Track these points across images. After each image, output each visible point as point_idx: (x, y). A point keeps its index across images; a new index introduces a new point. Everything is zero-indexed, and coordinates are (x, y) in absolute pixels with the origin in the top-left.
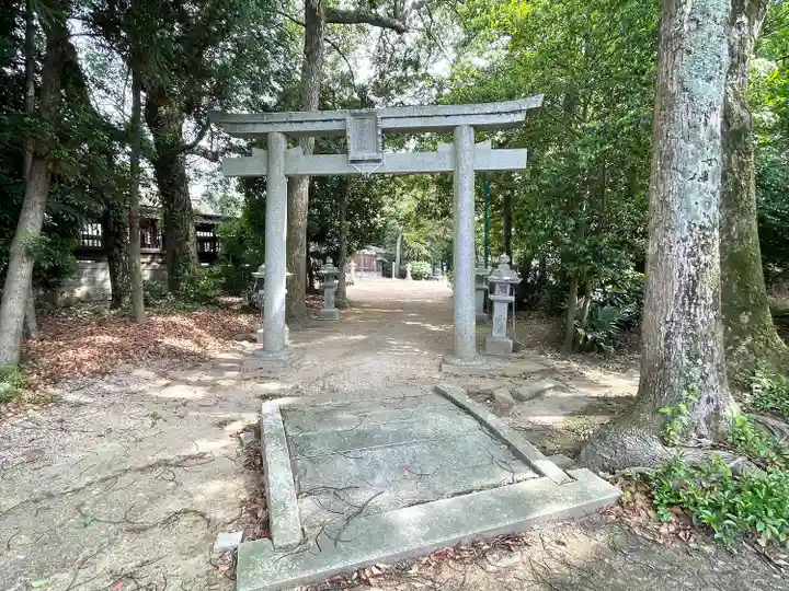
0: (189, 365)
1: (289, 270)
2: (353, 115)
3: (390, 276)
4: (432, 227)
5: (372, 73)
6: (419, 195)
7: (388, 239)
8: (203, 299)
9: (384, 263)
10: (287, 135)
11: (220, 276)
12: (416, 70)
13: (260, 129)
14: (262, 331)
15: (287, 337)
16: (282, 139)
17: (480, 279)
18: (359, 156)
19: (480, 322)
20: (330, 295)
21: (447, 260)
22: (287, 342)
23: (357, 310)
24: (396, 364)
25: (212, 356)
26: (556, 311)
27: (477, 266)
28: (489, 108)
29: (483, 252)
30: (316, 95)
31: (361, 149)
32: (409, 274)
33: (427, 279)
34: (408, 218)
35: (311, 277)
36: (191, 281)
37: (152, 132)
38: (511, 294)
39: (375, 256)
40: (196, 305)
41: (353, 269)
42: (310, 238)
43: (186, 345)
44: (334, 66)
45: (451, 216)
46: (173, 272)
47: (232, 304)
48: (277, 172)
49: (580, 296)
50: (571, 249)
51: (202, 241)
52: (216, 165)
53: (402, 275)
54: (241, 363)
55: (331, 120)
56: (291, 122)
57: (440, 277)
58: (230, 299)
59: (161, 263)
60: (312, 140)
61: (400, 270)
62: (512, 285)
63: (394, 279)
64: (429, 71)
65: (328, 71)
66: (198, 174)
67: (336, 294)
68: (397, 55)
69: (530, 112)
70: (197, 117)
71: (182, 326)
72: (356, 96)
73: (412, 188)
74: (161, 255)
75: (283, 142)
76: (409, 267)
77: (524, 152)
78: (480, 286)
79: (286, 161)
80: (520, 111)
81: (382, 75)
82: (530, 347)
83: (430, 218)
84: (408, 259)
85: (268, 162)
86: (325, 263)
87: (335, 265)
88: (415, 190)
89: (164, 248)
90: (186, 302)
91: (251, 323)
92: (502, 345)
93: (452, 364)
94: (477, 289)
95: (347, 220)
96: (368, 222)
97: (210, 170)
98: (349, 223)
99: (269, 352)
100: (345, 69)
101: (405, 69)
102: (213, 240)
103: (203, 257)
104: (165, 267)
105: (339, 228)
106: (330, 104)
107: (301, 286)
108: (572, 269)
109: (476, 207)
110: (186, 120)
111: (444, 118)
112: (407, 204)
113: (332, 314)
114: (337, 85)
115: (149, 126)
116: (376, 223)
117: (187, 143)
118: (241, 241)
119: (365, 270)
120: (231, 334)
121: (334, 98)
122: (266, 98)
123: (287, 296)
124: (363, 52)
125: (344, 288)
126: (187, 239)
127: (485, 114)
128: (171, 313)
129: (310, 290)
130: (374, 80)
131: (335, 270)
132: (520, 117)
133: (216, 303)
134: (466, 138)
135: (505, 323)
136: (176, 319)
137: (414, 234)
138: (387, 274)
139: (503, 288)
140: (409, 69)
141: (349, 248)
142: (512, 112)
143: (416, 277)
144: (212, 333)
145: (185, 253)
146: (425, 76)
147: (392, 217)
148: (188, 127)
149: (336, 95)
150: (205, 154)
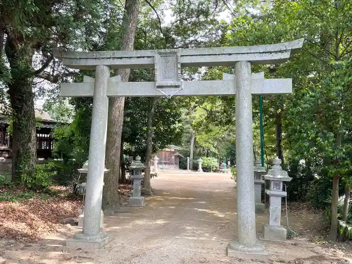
0: (22, 245)
1: (107, 167)
2: (160, 53)
3: (185, 168)
4: (219, 131)
5: (174, 19)
6: (208, 108)
7: (184, 139)
8: (37, 188)
9: (180, 158)
10: (110, 67)
11: (52, 170)
12: (207, 17)
13: (91, 63)
14: (82, 216)
15: (102, 221)
16: (106, 69)
17: (258, 175)
18: (164, 83)
19: (258, 211)
20: (137, 185)
21: (231, 157)
22: (102, 225)
23: (159, 198)
24: (190, 247)
25: (41, 237)
26: (321, 204)
27: (255, 164)
28: (262, 48)
29: (259, 151)
30: (132, 37)
31: (165, 78)
32: (200, 166)
33: (215, 171)
34: (199, 124)
35: (123, 169)
36: (29, 174)
37: (9, 61)
38: (284, 190)
39: (174, 153)
40: (32, 192)
41: (156, 162)
42: (124, 139)
43: (21, 227)
44: (146, 14)
45: (233, 123)
46: (16, 166)
47: (60, 192)
48: (102, 94)
49: (341, 194)
50: (332, 155)
51: (40, 140)
52: (56, 85)
53: (195, 168)
54: (64, 243)
55: (143, 57)
56: (114, 58)
57: (225, 169)
58: (58, 188)
59: (7, 158)
60: (128, 71)
61: (194, 164)
62: (284, 182)
63: (189, 171)
64: (216, 18)
65: (141, 18)
66: (42, 91)
67: (143, 184)
68: (192, 6)
69: (293, 51)
70: (44, 51)
71: (19, 211)
72: (162, 35)
73: (204, 102)
74: (7, 151)
75: (107, 72)
76: (201, 161)
77: (290, 80)
78: (258, 181)
79: (108, 86)
80: (286, 51)
81: (181, 21)
82: (301, 234)
83: (217, 125)
84: (200, 155)
85: (95, 87)
86: (134, 159)
87: (143, 161)
88: (206, 104)
89: (11, 146)
90: (24, 191)
91: (74, 209)
92: (278, 234)
93: (237, 250)
94: (256, 183)
95: (153, 126)
96: (169, 127)
97: (51, 88)
98: (155, 128)
99: (88, 235)
100: (155, 17)
101: (198, 16)
102: (49, 140)
103: (40, 153)
104: (10, 161)
105: (147, 132)
106: (143, 41)
107: (115, 178)
108: (332, 171)
109: (253, 117)
110: (36, 53)
111: (228, 56)
112: (199, 114)
113: (138, 202)
114: (148, 28)
115: (8, 56)
116: (175, 129)
117: (36, 69)
118: (71, 142)
119: (165, 163)
120: (58, 218)
121: (145, 37)
122: (96, 39)
123: (104, 187)
124: (168, 5)
125: (149, 179)
126: (29, 141)
127: (258, 53)
128: (11, 200)
129: (122, 180)
130: (175, 24)
131: (143, 166)
132: (287, 55)
133: (48, 192)
134: (245, 70)
135: (279, 214)
136: (16, 205)
137: (204, 136)
138: (183, 166)
139: (277, 185)
140: (201, 16)
141: (154, 147)
142: (280, 51)
143: (206, 169)
144: (42, 217)
145: (27, 151)
146: (213, 22)
147: (187, 123)
148: (37, 58)
149: (148, 35)
150: (48, 77)
